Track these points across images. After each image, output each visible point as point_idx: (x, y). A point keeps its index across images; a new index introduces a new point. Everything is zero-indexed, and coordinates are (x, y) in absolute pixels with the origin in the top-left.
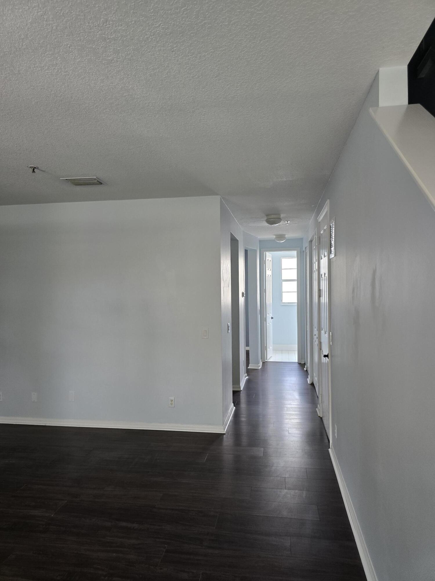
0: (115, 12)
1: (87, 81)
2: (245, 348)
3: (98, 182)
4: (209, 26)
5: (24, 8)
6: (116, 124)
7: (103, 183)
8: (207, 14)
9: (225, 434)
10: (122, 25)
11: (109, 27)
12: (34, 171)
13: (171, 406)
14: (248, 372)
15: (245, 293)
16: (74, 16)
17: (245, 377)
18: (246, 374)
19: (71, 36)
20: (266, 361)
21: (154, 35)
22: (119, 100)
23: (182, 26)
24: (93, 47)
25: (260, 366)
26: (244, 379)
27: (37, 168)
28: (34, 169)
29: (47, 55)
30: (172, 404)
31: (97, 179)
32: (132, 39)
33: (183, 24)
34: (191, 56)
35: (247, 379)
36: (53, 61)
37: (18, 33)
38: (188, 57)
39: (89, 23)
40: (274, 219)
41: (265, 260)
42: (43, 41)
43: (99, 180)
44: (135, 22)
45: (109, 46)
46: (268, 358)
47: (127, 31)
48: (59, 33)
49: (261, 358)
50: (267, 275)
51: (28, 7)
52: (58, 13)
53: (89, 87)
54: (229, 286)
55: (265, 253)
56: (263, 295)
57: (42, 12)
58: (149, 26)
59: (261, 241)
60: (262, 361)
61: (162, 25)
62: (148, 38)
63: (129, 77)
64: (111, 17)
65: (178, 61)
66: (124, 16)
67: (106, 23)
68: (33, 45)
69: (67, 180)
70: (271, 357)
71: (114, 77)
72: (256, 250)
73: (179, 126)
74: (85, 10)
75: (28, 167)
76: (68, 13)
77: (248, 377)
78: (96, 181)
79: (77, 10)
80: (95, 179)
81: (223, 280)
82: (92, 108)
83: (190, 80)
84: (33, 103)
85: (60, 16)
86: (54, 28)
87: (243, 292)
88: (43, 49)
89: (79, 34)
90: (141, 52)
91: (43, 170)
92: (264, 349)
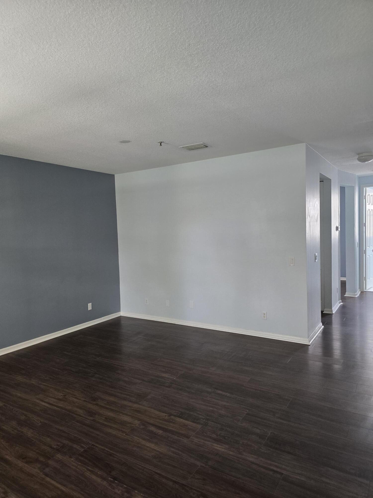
0: (194, 39)
1: (185, 82)
2: (339, 279)
3: (205, 145)
4: (259, 29)
5: (141, 50)
6: (209, 105)
7: (208, 146)
8: (256, 23)
9: (309, 345)
10: (200, 44)
11: (192, 48)
12: (161, 145)
13: (264, 318)
14: (343, 298)
15: (339, 227)
16: (169, 47)
17: (340, 303)
18: (341, 301)
19: (170, 59)
20: (365, 290)
21: (222, 45)
22: (207, 89)
23: (240, 35)
24: (185, 61)
25: (357, 295)
26: (338, 305)
27: (163, 142)
28: (161, 143)
29: (158, 72)
30: (264, 317)
31: (203, 144)
32: (208, 51)
33: (240, 33)
34: (251, 50)
35: (341, 305)
36: (162, 75)
37: (140, 64)
38: (250, 52)
39: (179, 49)
40: (365, 157)
41: (364, 195)
42: (154, 65)
43: (205, 144)
44: (208, 40)
45: (194, 58)
46: (367, 289)
47: (204, 47)
48: (163, 59)
49: (360, 288)
50: (367, 210)
51: (143, 49)
52: (160, 48)
53: (186, 86)
54: (317, 221)
55: (364, 188)
56: (363, 229)
57: (151, 50)
58: (217, 40)
59: (360, 178)
60: (360, 291)
61: (226, 38)
62: (218, 48)
63: (211, 73)
64: (192, 42)
65: (243, 56)
66: (200, 39)
67: (190, 46)
68: (149, 69)
69: (183, 147)
70: (372, 287)
71: (201, 76)
72: (354, 186)
73: (255, 97)
74: (175, 42)
75: (157, 142)
76: (166, 46)
77: (342, 303)
78: (203, 145)
79: (170, 43)
80: (202, 144)
81: (309, 216)
82: (191, 98)
83: (255, 65)
84: (154, 102)
85: (162, 49)
86: (159, 57)
87: (338, 226)
88: (155, 70)
89: (175, 56)
90: (216, 57)
91: (167, 143)
92: (362, 279)
